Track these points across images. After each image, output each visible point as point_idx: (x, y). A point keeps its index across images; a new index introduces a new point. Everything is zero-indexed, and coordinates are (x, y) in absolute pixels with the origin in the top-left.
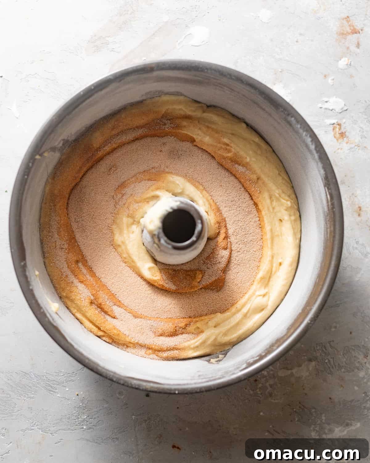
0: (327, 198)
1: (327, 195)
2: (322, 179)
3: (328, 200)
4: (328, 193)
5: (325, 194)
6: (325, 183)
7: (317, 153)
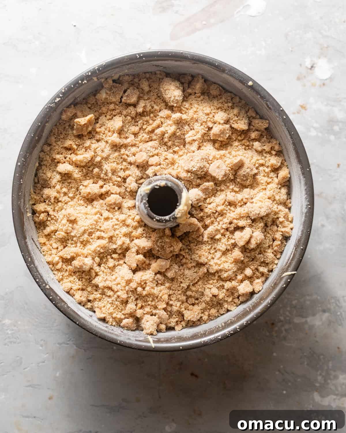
0: (290, 256)
1: (291, 254)
2: (296, 239)
3: (289, 258)
4: (293, 253)
5: (291, 252)
6: (297, 244)
7: (305, 217)
